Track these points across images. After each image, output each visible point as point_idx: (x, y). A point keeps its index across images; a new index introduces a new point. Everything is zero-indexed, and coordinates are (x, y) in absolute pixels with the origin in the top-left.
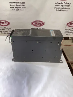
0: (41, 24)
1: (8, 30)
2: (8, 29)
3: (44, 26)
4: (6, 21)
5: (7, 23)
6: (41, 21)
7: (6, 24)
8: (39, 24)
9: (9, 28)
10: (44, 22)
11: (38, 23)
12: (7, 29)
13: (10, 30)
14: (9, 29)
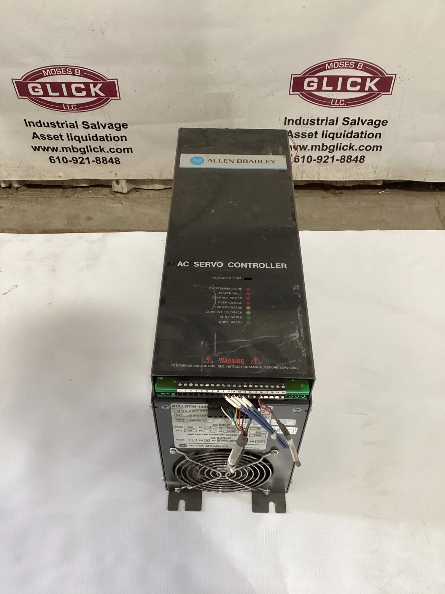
0: (370, 84)
1: (102, 139)
2: (101, 132)
3: (384, 98)
4: (84, 73)
5: (93, 90)
6: (367, 67)
7: (89, 95)
8: (354, 84)
9: (111, 126)
10: (389, 70)
11: (345, 79)
12: (92, 132)
13: (117, 139)
14: (113, 132)
